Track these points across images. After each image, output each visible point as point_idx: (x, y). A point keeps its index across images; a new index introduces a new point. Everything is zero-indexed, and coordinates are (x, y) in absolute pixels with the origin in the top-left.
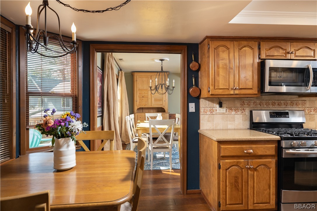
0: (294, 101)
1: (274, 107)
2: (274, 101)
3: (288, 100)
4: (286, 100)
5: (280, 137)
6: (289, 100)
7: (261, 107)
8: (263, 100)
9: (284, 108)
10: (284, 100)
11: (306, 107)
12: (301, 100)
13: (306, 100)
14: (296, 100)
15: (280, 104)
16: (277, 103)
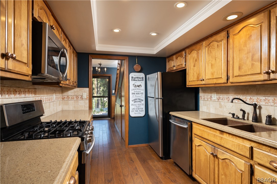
2: (15, 89)
9: (23, 98)
10: (23, 88)
11: (36, 97)
12: (34, 89)
13: (36, 88)
14: (31, 88)
15: (20, 93)
16: (18, 92)
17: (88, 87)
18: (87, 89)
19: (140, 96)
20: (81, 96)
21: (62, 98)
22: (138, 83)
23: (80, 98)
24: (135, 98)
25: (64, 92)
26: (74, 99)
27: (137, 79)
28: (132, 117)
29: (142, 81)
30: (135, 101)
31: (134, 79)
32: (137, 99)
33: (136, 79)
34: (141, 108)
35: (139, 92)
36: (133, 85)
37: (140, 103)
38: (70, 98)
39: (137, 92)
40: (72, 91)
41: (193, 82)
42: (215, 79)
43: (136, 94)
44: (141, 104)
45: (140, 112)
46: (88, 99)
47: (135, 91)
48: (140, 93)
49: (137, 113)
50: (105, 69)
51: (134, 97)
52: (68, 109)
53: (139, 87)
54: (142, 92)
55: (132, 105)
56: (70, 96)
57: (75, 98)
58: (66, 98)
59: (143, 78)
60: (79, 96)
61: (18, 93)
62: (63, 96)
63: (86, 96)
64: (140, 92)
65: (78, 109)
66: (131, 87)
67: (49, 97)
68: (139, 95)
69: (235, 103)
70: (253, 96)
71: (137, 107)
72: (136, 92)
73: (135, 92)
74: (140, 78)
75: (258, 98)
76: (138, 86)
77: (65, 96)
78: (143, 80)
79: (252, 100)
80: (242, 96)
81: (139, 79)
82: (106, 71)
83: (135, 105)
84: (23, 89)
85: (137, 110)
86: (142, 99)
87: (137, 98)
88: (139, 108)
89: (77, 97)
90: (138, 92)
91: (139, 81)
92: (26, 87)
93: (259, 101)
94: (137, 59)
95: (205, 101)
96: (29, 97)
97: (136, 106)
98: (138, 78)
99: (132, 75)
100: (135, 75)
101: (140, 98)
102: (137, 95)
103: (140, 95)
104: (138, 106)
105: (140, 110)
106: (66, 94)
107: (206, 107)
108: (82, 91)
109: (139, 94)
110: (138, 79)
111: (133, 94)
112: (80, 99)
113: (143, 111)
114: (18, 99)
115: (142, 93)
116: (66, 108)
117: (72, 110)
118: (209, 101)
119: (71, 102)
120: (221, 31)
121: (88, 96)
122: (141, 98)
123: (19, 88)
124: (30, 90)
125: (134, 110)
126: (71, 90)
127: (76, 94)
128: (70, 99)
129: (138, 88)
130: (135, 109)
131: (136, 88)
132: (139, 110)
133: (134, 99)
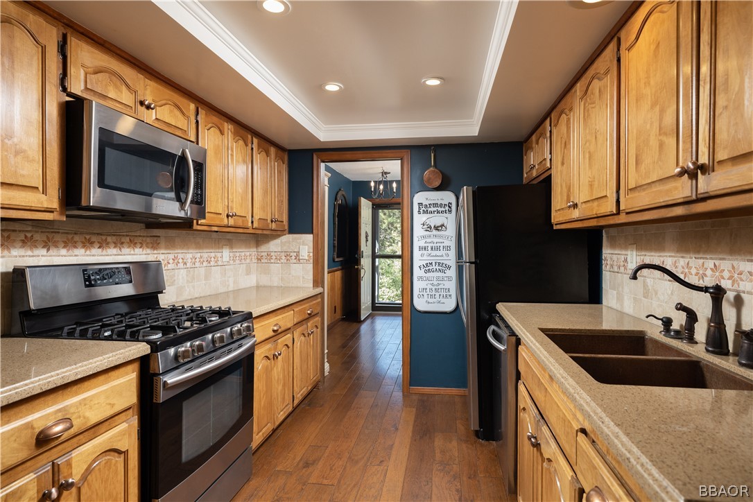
0: (136, 238)
1: (90, 255)
2: (88, 237)
3: (123, 235)
4: (120, 235)
5: (148, 342)
6: (127, 236)
7: (51, 256)
8: (55, 232)
9: (114, 257)
10: (114, 235)
11: (159, 254)
12: (151, 236)
13: (158, 235)
14: (140, 236)
15: (104, 245)
16: (96, 243)
17: (312, 233)
18: (309, 237)
19: (442, 256)
20: (295, 254)
21: (258, 259)
22: (436, 220)
23: (293, 257)
24: (428, 262)
25: (261, 245)
26: (282, 261)
27: (432, 209)
28: (420, 312)
29: (447, 215)
30: (427, 269)
31: (424, 209)
32: (434, 264)
33: (429, 209)
34: (443, 287)
35: (438, 245)
36: (424, 224)
37: (443, 274)
38: (274, 257)
39: (432, 245)
40: (278, 241)
41: (562, 212)
42: (596, 201)
43: (429, 248)
44: (445, 279)
45: (443, 300)
46: (312, 261)
47: (429, 240)
48: (441, 248)
49: (434, 303)
50: (394, 185)
51: (425, 258)
52: (269, 284)
53: (438, 230)
54: (447, 243)
55: (420, 278)
56: (272, 254)
57: (284, 258)
58: (264, 257)
59: (449, 207)
60: (292, 254)
61: (98, 245)
62: (259, 253)
63: (307, 254)
64: (442, 245)
65: (290, 285)
66: (418, 231)
67: (205, 255)
68: (438, 253)
70: (721, 259)
71: (432, 284)
72: (430, 245)
73: (426, 245)
74: (441, 205)
75: (733, 265)
76: (436, 228)
77: (263, 254)
78: (450, 212)
79: (717, 274)
81: (440, 209)
82: (395, 191)
83: (428, 279)
84: (114, 238)
85: (434, 293)
86: (448, 263)
87: (433, 260)
88: (439, 287)
89: (288, 256)
90: (435, 245)
91: (439, 214)
92: (125, 234)
93: (736, 276)
94: (432, 155)
95: (614, 272)
96: (135, 255)
97: (432, 282)
98: (435, 205)
99: (420, 198)
100: (427, 199)
101: (441, 262)
102: (434, 253)
103: (442, 252)
104: (436, 283)
105: (442, 294)
106: (264, 248)
107: (615, 292)
108: (298, 241)
109: (438, 249)
110: (435, 209)
111: (420, 248)
112: (295, 261)
113: (450, 296)
114: (96, 257)
115: (448, 248)
116: (265, 280)
117: (278, 287)
118: (621, 273)
119: (275, 267)
121: (311, 254)
122: (445, 262)
123: (101, 235)
124: (139, 240)
125: (425, 294)
126: (275, 239)
127: (285, 248)
128: (272, 261)
129: (435, 232)
130: (428, 290)
131: (430, 233)
132: (437, 294)
133: (424, 263)
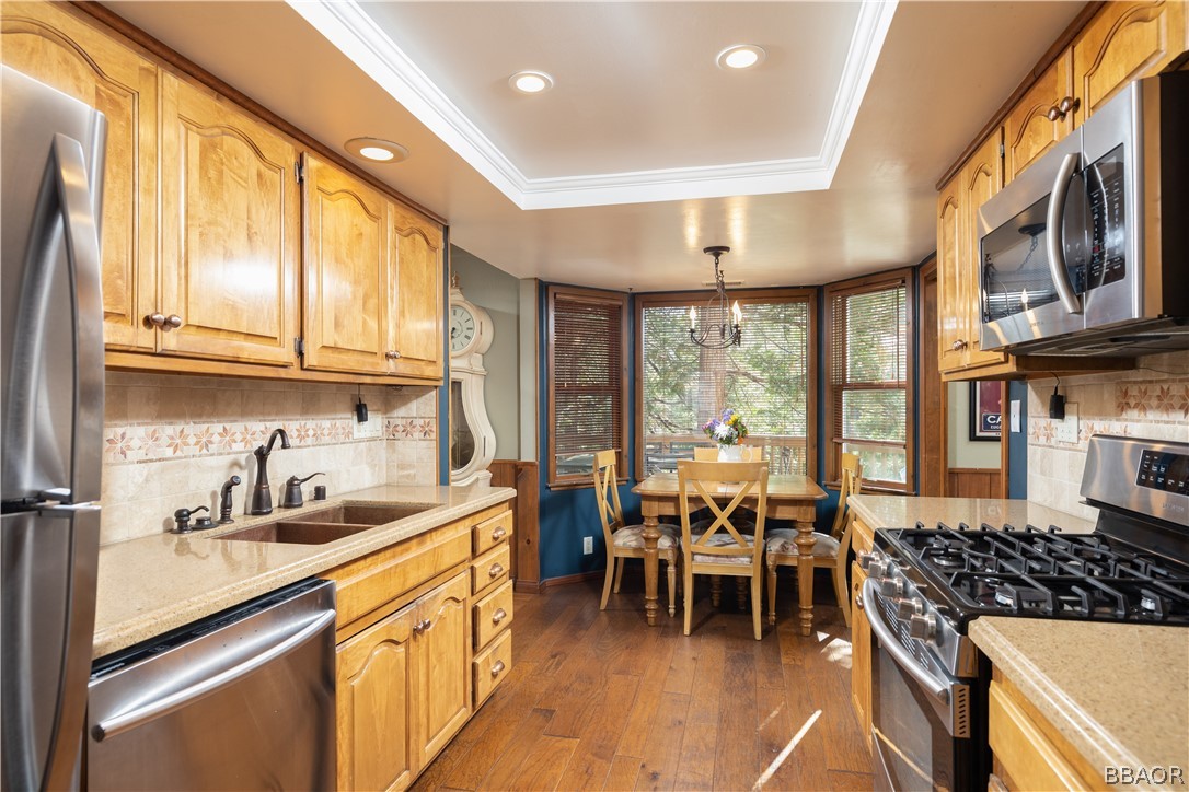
69: (160, 460)
70: (232, 422)
75: (246, 429)
79: (227, 438)
80: (194, 423)
93: (248, 437)
120: (263, 119)
